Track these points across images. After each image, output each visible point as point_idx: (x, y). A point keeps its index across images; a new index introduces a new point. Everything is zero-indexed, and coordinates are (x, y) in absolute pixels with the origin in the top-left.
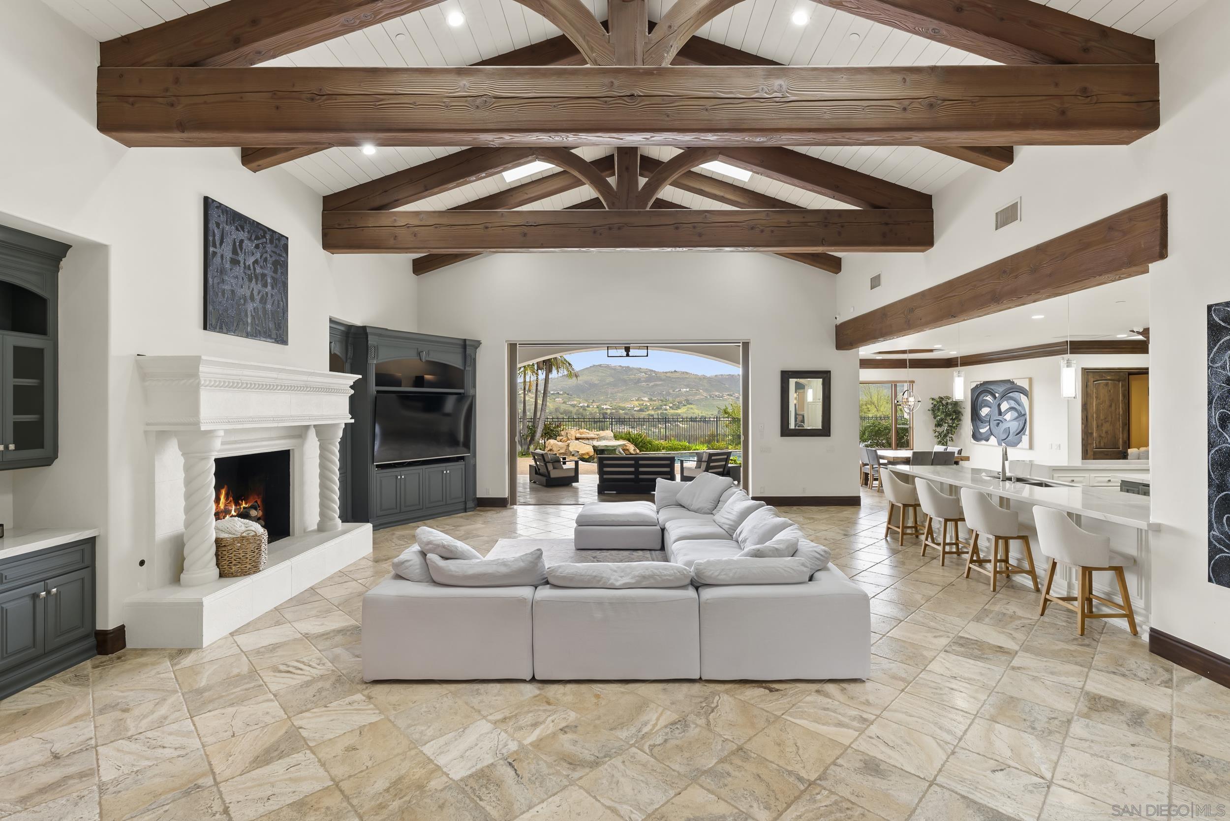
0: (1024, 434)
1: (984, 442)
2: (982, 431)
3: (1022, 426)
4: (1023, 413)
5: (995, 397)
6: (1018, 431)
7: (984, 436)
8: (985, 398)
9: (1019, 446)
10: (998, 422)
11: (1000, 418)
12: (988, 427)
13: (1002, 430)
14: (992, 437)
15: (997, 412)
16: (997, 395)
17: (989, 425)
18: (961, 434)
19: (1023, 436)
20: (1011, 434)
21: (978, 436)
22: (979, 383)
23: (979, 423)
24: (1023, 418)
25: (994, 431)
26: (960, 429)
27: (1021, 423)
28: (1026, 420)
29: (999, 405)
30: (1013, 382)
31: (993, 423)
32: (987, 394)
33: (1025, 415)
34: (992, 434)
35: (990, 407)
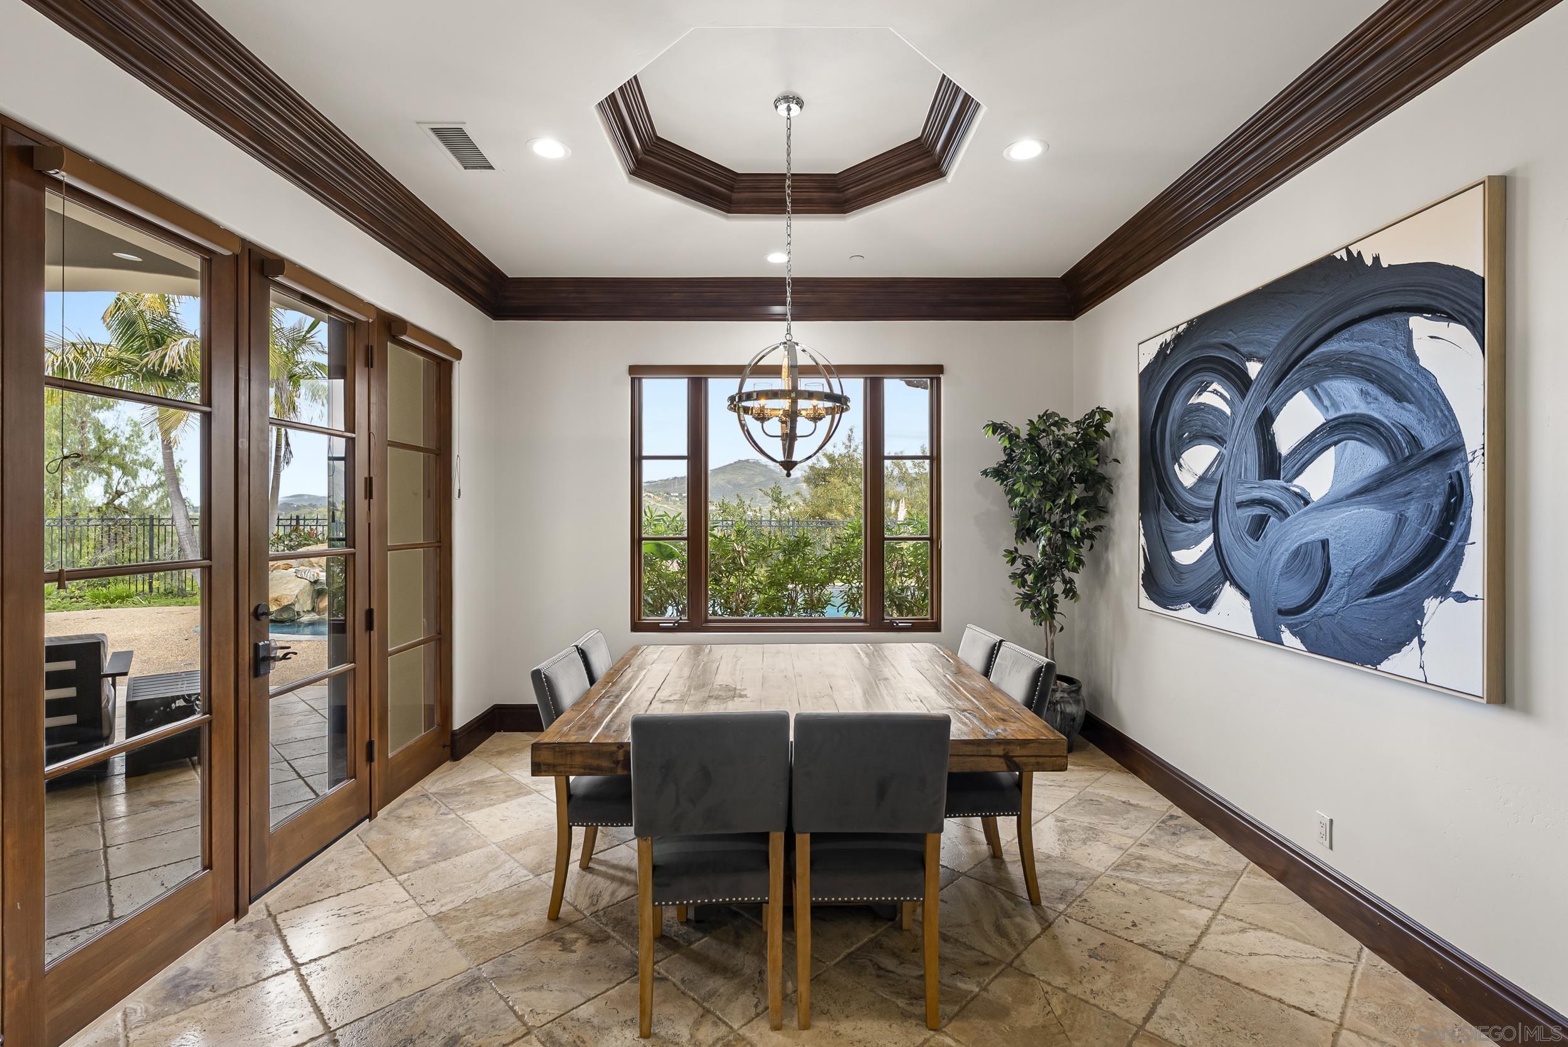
0: (1443, 591)
1: (1189, 612)
2: (1185, 557)
3: (1418, 532)
4: (1430, 440)
5: (1240, 382)
6: (1390, 567)
7: (1191, 583)
8: (1194, 400)
9: (1403, 662)
10: (1258, 510)
11: (1270, 490)
12: (1211, 538)
13: (1282, 555)
14: (1229, 595)
15: (1251, 459)
16: (1254, 369)
17: (1215, 529)
18: (1108, 568)
19: (1431, 605)
20: (1336, 582)
21: (1167, 580)
22: (1168, 337)
23: (1171, 521)
24: (1432, 480)
25: (1239, 557)
26: (1107, 548)
27: (1413, 511)
28: (1457, 495)
29: (1266, 420)
30: (1356, 260)
31: (1234, 520)
32: (1206, 377)
33: (1453, 449)
34: (1226, 575)
35: (1219, 440)
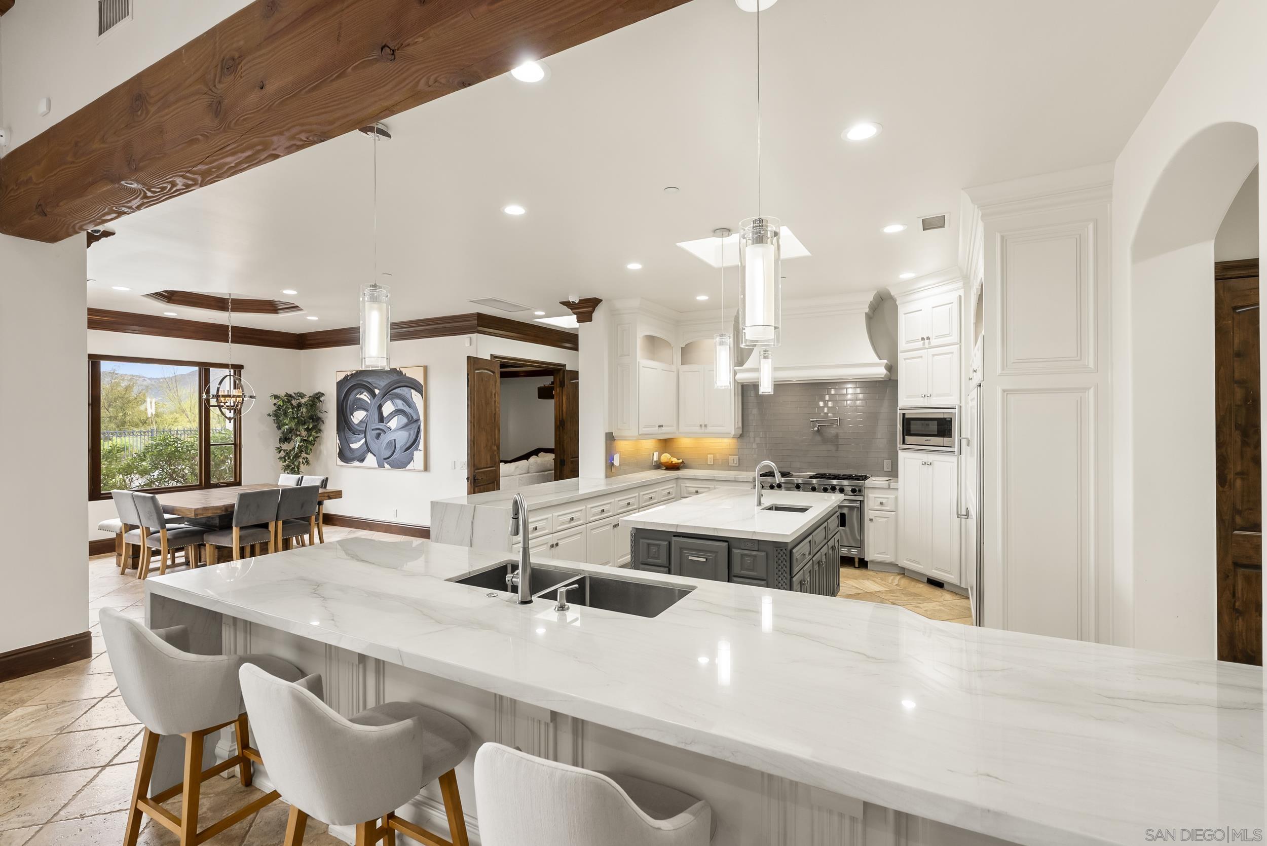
0: (417, 449)
1: (356, 463)
2: (354, 446)
3: (413, 437)
4: (415, 417)
5: (373, 395)
6: (407, 446)
7: (357, 454)
8: (358, 396)
9: (409, 467)
10: (378, 431)
11: (381, 426)
12: (364, 440)
13: (384, 444)
14: (370, 455)
15: (376, 417)
16: (377, 392)
17: (365, 437)
18: (320, 452)
19: (415, 452)
20: (397, 449)
21: (348, 454)
22: (349, 373)
23: (349, 434)
24: (415, 426)
25: (373, 445)
26: (320, 444)
27: (412, 433)
28: (419, 428)
29: (380, 407)
30: (401, 372)
31: (371, 434)
32: (363, 390)
33: (418, 420)
34: (369, 450)
35: (366, 410)
